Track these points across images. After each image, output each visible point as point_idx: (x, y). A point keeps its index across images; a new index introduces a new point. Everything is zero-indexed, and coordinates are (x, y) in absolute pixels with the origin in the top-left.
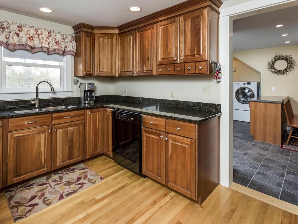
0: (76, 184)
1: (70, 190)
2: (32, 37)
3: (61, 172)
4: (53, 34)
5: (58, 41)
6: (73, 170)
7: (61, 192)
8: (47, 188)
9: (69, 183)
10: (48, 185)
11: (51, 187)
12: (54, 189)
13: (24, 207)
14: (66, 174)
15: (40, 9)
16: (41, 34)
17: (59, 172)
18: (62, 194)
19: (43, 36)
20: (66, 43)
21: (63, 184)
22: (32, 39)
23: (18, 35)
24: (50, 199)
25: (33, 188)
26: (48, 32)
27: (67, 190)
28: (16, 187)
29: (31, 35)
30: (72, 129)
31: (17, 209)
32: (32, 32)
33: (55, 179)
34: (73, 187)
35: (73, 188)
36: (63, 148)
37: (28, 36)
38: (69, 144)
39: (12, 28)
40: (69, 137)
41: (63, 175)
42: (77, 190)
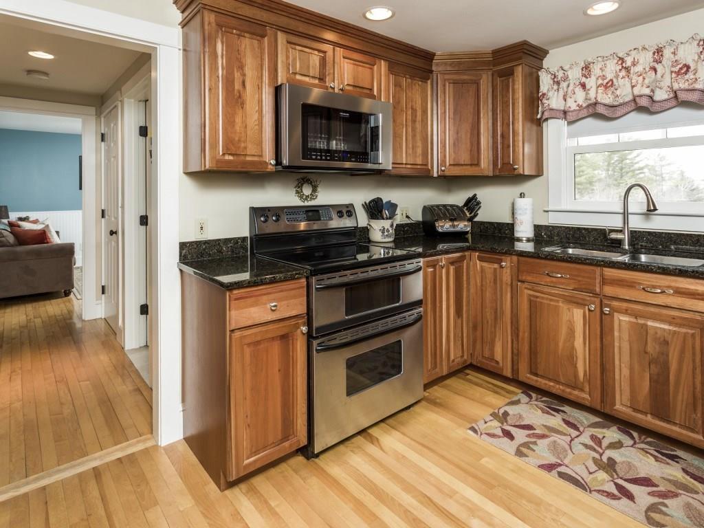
0: (616, 481)
1: (585, 474)
2: (612, 80)
3: (640, 438)
4: (667, 53)
5: (686, 66)
6: (674, 458)
7: (566, 461)
8: (565, 435)
9: (610, 466)
10: (574, 433)
11: (572, 440)
12: (567, 447)
13: (500, 425)
14: (643, 449)
15: (590, 12)
16: (634, 64)
17: (635, 434)
18: (560, 465)
19: (639, 68)
21: (597, 456)
22: (612, 85)
23: (583, 86)
24: (534, 451)
25: (550, 416)
26: (651, 53)
27: (579, 471)
28: (540, 396)
29: (609, 77)
30: (664, 330)
31: (491, 420)
32: (612, 68)
33: (604, 437)
34: (599, 479)
35: (595, 479)
36: (631, 369)
37: (600, 81)
38: (655, 369)
40: (652, 348)
41: (632, 446)
42: (592, 489)
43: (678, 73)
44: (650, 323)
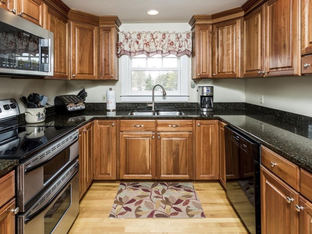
0: (173, 206)
1: (163, 210)
2: (148, 42)
3: (168, 184)
4: (167, 35)
5: (172, 42)
6: (179, 187)
7: (155, 209)
8: (147, 196)
9: (167, 202)
10: (149, 194)
11: (150, 197)
12: (151, 201)
13: (122, 206)
14: (171, 188)
16: (156, 38)
17: (166, 183)
18: (154, 211)
19: (158, 40)
20: (181, 42)
21: (161, 199)
22: (149, 44)
23: (138, 42)
24: (142, 211)
25: (137, 191)
26: (162, 35)
27: (160, 210)
28: (128, 183)
29: (148, 41)
30: (178, 140)
31: (117, 206)
32: (148, 37)
33: (158, 190)
34: (168, 209)
35: (167, 210)
36: (167, 158)
37: (145, 42)
38: (175, 156)
39: (133, 37)
40: (174, 148)
41: (168, 189)
42: (169, 215)
43: (170, 44)
44: (173, 139)
